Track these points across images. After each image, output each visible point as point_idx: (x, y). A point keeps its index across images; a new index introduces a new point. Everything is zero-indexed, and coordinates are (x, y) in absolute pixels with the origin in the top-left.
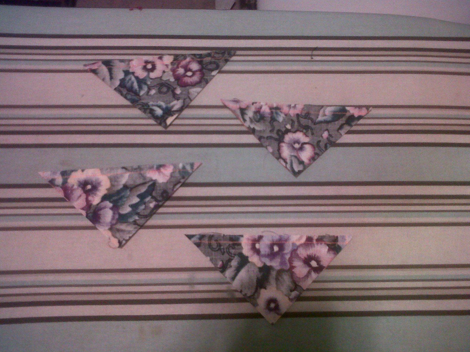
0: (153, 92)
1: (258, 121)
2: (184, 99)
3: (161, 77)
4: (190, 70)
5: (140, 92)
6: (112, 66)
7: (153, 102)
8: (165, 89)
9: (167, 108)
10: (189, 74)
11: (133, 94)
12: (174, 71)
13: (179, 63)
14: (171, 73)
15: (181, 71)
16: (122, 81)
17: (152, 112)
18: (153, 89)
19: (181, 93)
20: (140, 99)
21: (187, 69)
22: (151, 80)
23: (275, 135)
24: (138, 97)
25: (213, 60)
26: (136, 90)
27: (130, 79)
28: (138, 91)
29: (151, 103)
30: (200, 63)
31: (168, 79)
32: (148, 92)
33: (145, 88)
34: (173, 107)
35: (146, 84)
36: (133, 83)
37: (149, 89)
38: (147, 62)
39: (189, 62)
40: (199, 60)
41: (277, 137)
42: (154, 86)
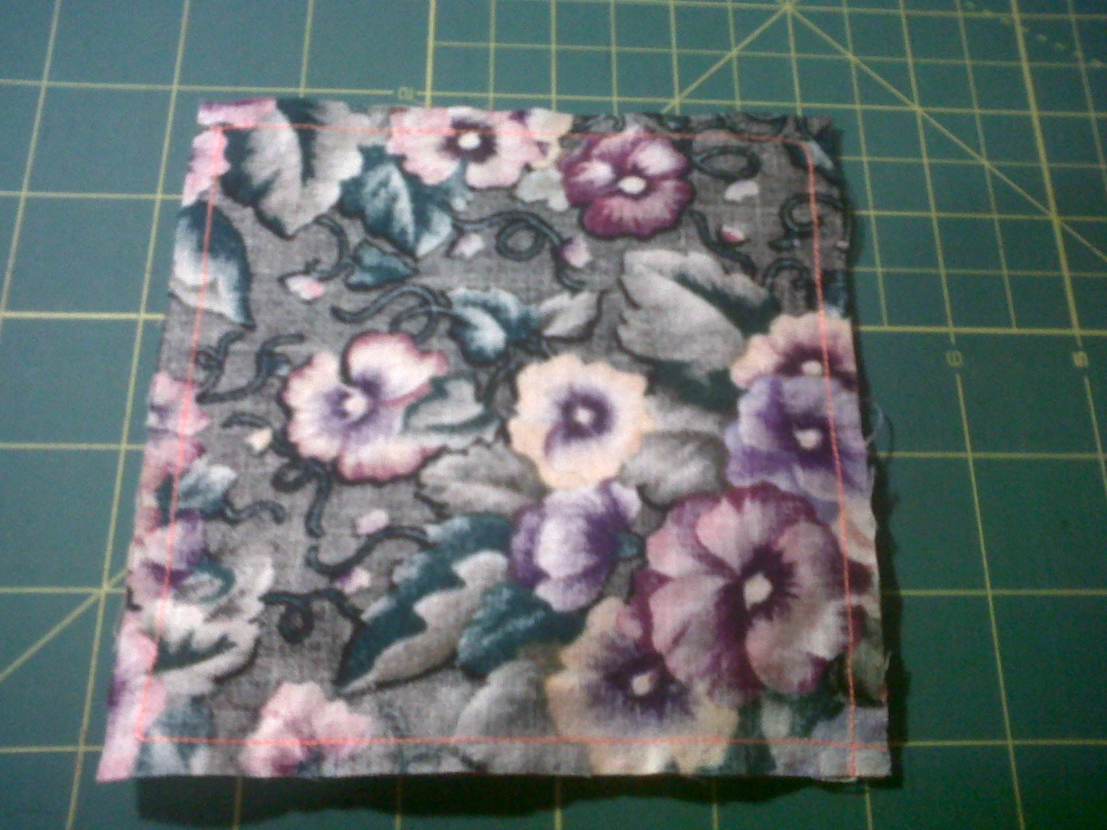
0: (473, 245)
2: (602, 295)
3: (515, 186)
4: (637, 172)
5: (418, 238)
6: (322, 124)
7: (469, 288)
8: (524, 241)
9: (525, 321)
10: (632, 185)
11: (389, 248)
12: (569, 168)
13: (592, 145)
14: (556, 176)
15: (599, 172)
16: (352, 188)
17: (459, 329)
18: (476, 231)
19: (592, 266)
20: (416, 272)
21: (623, 166)
22: (470, 196)
24: (409, 261)
25: (733, 141)
26: (403, 232)
27: (384, 184)
28: (411, 238)
29: (460, 292)
30: (682, 147)
31: (540, 196)
32: (453, 244)
33: (443, 227)
34: (549, 319)
35: (446, 207)
36: (394, 199)
37: (460, 231)
38: (461, 126)
39: (635, 144)
40: (677, 137)
42: (481, 221)
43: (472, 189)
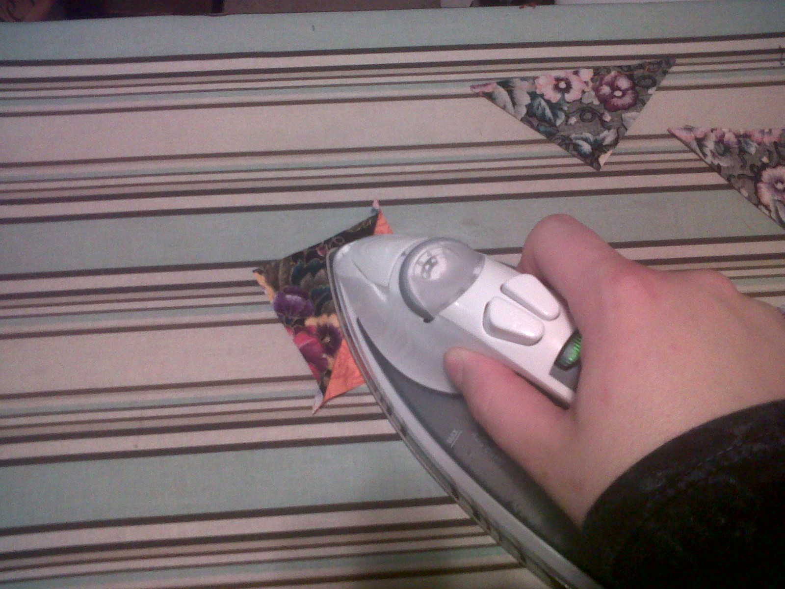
0: (573, 120)
1: (723, 155)
2: (618, 129)
3: (581, 99)
4: (619, 89)
5: (555, 121)
6: (513, 87)
7: (575, 134)
8: (588, 116)
9: (596, 141)
10: (618, 93)
11: (547, 125)
12: (596, 90)
13: (602, 79)
14: (593, 93)
15: (606, 90)
16: (529, 107)
17: (576, 147)
18: (573, 116)
19: (612, 120)
20: (558, 131)
21: (614, 87)
22: (568, 105)
23: (748, 172)
24: (555, 128)
25: (647, 73)
26: (550, 119)
27: (540, 104)
28: (553, 121)
29: (573, 136)
30: (630, 77)
31: (591, 101)
32: (567, 121)
33: (562, 116)
34: (603, 139)
35: (561, 109)
36: (544, 109)
37: (568, 117)
38: (558, 80)
39: (615, 77)
40: (628, 73)
41: (752, 175)
42: (574, 112)
43: (568, 103)
